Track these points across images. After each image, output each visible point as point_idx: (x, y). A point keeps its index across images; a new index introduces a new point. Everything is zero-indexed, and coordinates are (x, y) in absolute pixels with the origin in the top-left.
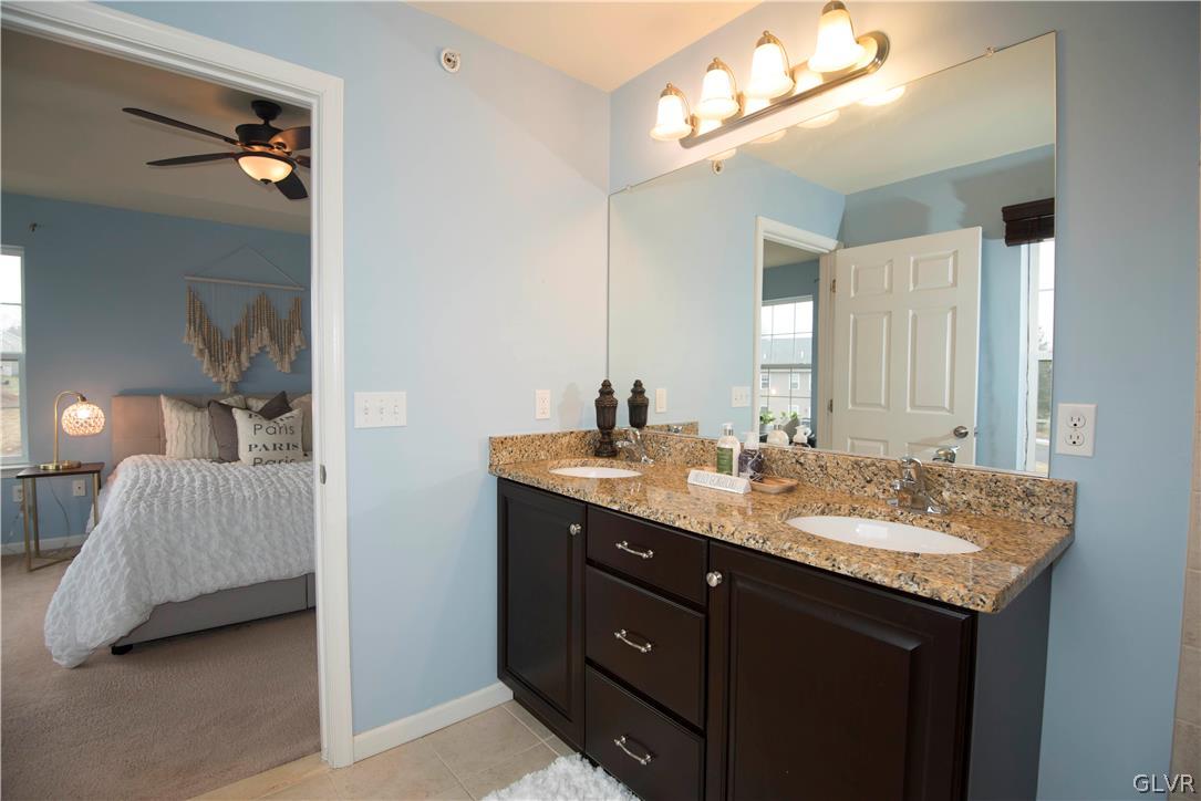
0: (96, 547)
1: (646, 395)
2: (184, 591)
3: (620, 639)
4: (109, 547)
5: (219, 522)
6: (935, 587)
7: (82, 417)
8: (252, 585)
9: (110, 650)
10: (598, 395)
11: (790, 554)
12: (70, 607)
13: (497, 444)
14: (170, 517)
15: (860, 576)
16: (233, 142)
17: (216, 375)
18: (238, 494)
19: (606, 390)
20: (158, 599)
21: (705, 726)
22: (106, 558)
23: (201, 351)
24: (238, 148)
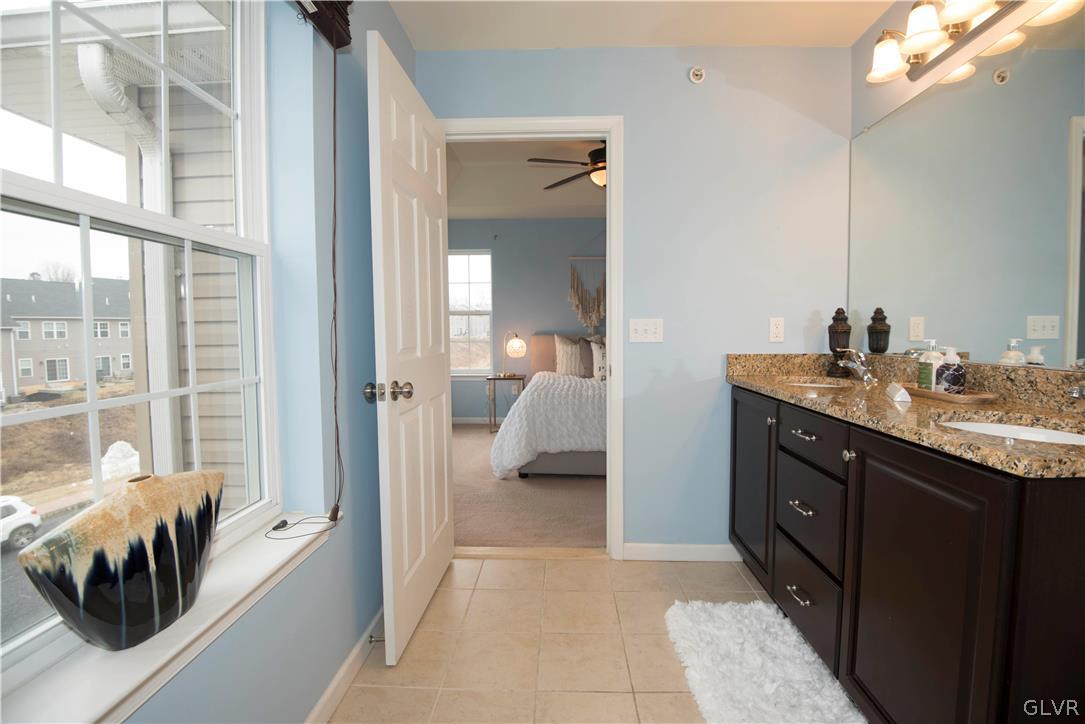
0: (514, 414)
1: (888, 322)
2: (553, 448)
3: (792, 506)
4: (519, 416)
5: (573, 409)
6: (984, 453)
7: (516, 347)
8: (590, 452)
9: (517, 474)
10: (831, 322)
11: (893, 431)
12: (501, 445)
13: (731, 360)
14: (548, 402)
15: (935, 447)
16: (586, 164)
17: (586, 322)
18: (584, 393)
19: (840, 317)
20: (541, 449)
21: (843, 578)
22: (517, 420)
23: (577, 306)
24: (590, 167)
